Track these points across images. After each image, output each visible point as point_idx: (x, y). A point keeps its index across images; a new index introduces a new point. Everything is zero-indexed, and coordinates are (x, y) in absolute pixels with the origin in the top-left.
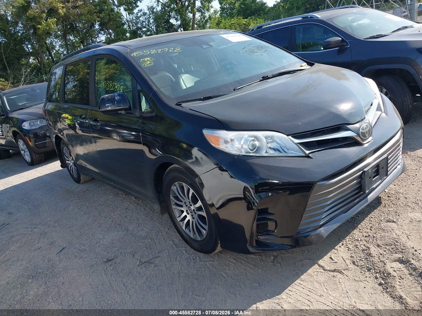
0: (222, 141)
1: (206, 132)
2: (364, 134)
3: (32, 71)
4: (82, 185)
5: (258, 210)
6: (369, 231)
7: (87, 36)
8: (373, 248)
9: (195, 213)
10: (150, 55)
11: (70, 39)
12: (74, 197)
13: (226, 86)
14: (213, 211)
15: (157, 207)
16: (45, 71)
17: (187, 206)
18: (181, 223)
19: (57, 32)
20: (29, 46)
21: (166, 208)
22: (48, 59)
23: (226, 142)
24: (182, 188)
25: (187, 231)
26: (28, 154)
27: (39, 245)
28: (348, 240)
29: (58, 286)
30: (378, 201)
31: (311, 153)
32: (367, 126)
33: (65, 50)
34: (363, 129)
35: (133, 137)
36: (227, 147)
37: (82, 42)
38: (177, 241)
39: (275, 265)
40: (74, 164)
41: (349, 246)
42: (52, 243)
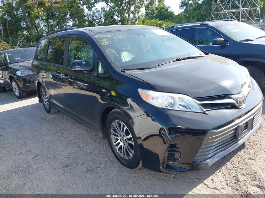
0: (150, 98)
1: (140, 91)
2: (240, 102)
3: (25, 39)
4: (51, 115)
5: (170, 145)
6: (237, 164)
7: (61, 21)
8: (240, 175)
9: (126, 142)
10: (106, 38)
11: (51, 22)
12: (45, 122)
13: (153, 62)
14: (139, 142)
15: (100, 135)
16: (33, 40)
17: (121, 136)
18: (116, 147)
19: (43, 17)
20: (25, 24)
21: (107, 136)
22: (35, 33)
23: (153, 98)
24: (120, 124)
25: (119, 152)
26: (18, 91)
27: (22, 151)
28: (223, 169)
29: (32, 180)
30: (243, 146)
31: (207, 111)
32: (243, 97)
33: (46, 28)
34: (240, 99)
35: (85, 87)
36: (153, 102)
37: (58, 25)
38: (111, 158)
39: (175, 181)
40: (48, 101)
41: (224, 173)
42: (29, 151)
